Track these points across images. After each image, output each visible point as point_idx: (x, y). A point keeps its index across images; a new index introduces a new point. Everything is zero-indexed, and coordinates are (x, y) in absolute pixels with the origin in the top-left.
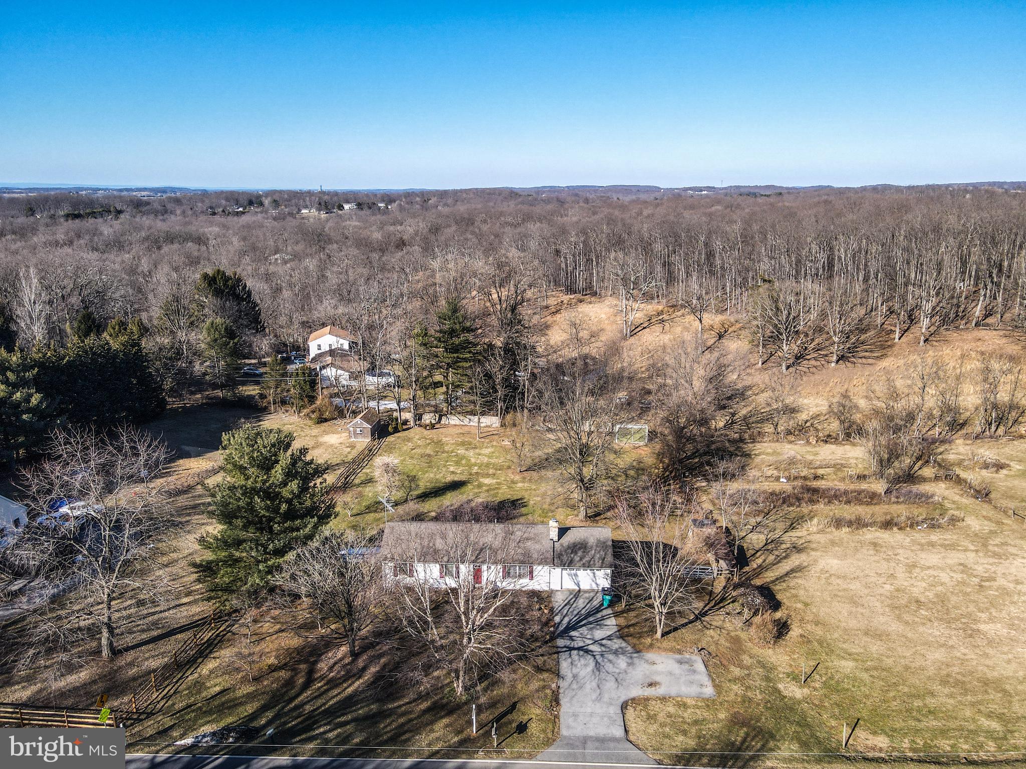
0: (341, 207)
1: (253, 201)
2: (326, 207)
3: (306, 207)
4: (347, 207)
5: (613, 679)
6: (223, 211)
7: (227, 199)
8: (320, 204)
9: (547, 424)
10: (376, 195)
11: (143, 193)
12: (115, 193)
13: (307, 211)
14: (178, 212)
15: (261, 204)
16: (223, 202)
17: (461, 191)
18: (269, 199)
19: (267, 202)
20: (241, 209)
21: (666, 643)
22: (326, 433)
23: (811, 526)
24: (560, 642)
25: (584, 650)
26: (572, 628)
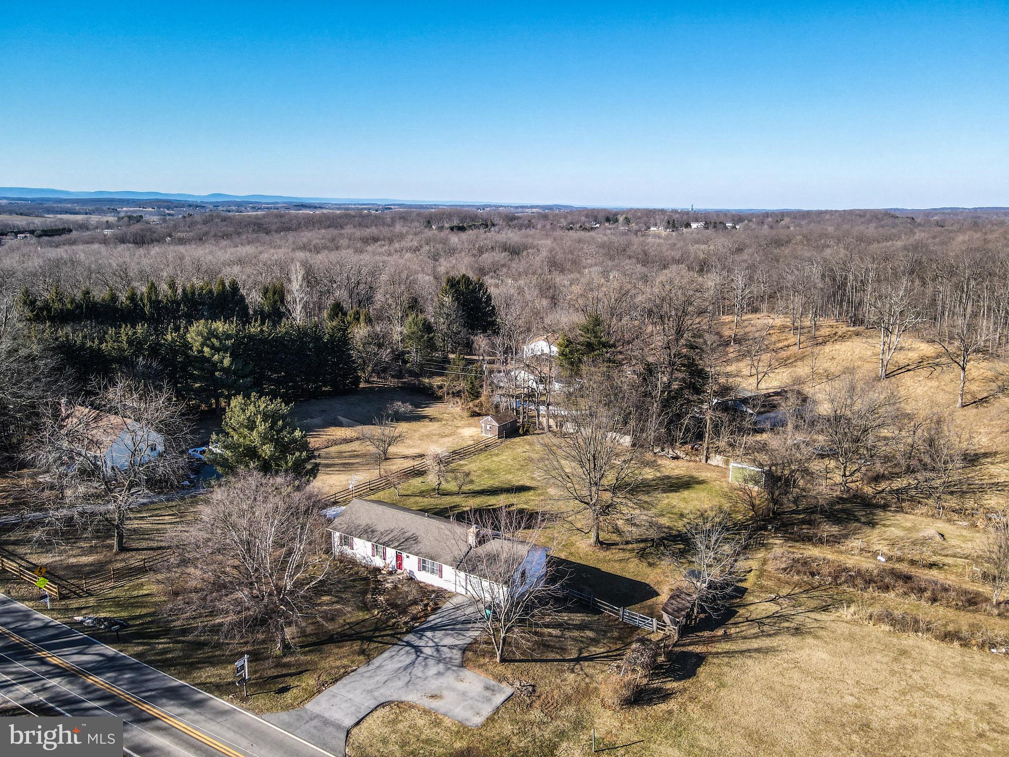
0: (688, 225)
1: (610, 217)
2: (674, 226)
3: (655, 225)
4: (694, 225)
5: (408, 680)
6: (581, 226)
7: (587, 216)
8: (669, 222)
9: (676, 451)
10: (726, 215)
11: (534, 210)
12: (512, 209)
13: (655, 229)
14: (539, 226)
15: (617, 221)
16: (583, 218)
17: (826, 212)
18: (624, 216)
19: (621, 219)
20: (598, 225)
21: (500, 668)
22: (470, 425)
23: (847, 613)
24: (410, 638)
25: (418, 650)
26: (433, 629)
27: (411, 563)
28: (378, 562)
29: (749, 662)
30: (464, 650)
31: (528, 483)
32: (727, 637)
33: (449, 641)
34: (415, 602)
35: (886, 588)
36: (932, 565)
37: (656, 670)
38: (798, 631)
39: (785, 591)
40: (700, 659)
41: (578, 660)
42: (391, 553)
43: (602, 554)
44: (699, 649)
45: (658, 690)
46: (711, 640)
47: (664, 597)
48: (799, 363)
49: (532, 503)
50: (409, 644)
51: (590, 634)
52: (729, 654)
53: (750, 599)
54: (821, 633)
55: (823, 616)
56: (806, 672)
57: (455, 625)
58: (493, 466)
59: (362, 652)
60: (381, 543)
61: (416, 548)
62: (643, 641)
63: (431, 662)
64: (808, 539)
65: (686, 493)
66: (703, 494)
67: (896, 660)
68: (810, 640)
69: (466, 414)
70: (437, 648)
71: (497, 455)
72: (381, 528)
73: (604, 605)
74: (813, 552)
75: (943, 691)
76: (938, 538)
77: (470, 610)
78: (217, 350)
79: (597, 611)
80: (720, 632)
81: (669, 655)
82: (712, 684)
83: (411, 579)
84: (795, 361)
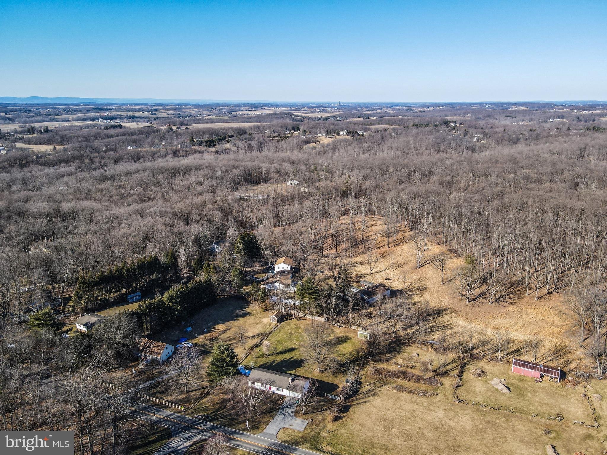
0: (338, 133)
2: (331, 134)
3: (320, 133)
4: (342, 133)
5: (284, 422)
8: (327, 132)
13: (320, 135)
16: (280, 129)
20: (288, 132)
21: (304, 416)
22: (265, 317)
23: (386, 387)
24: (280, 411)
25: (284, 414)
26: (285, 407)
27: (273, 389)
28: (263, 388)
29: (361, 405)
30: (294, 412)
31: (294, 346)
32: (357, 399)
33: (291, 410)
34: (278, 400)
35: (398, 378)
36: (412, 367)
37: (340, 411)
38: (374, 395)
39: (372, 382)
40: (350, 406)
41: (321, 411)
42: (267, 386)
43: (322, 375)
44: (349, 404)
45: (340, 416)
46: (353, 401)
47: (340, 389)
48: (388, 256)
49: (297, 355)
50: (281, 412)
51: (323, 403)
52: (357, 404)
53: (363, 385)
54: (380, 395)
55: (381, 389)
56: (374, 407)
57: (291, 406)
58: (279, 339)
59: (271, 416)
60: (264, 384)
61: (275, 385)
62: (336, 405)
63: (288, 417)
64: (380, 361)
65: (345, 345)
66: (350, 344)
67: (396, 400)
68: (377, 397)
69: (261, 310)
70: (288, 413)
71: (279, 332)
72: (264, 379)
73: (325, 394)
74: (381, 366)
75: (404, 408)
76: (417, 356)
77: (292, 401)
78: (174, 303)
79: (324, 396)
80: (354, 398)
81: (343, 407)
82: (352, 413)
83: (274, 393)
84: (386, 255)
